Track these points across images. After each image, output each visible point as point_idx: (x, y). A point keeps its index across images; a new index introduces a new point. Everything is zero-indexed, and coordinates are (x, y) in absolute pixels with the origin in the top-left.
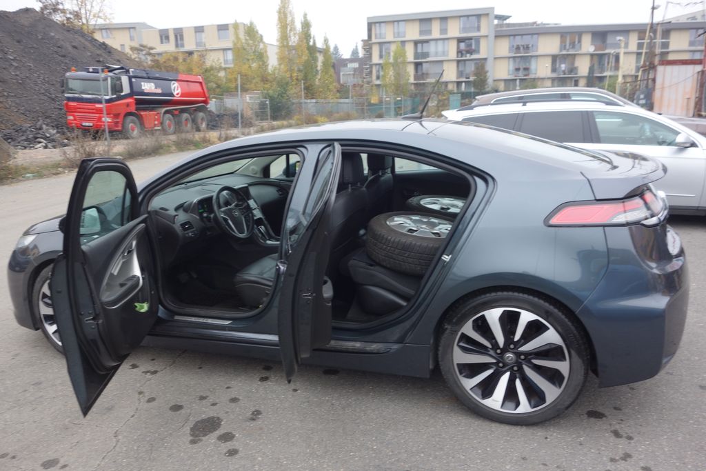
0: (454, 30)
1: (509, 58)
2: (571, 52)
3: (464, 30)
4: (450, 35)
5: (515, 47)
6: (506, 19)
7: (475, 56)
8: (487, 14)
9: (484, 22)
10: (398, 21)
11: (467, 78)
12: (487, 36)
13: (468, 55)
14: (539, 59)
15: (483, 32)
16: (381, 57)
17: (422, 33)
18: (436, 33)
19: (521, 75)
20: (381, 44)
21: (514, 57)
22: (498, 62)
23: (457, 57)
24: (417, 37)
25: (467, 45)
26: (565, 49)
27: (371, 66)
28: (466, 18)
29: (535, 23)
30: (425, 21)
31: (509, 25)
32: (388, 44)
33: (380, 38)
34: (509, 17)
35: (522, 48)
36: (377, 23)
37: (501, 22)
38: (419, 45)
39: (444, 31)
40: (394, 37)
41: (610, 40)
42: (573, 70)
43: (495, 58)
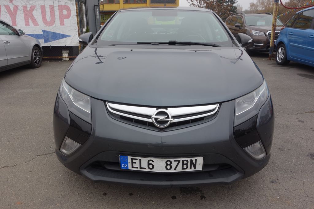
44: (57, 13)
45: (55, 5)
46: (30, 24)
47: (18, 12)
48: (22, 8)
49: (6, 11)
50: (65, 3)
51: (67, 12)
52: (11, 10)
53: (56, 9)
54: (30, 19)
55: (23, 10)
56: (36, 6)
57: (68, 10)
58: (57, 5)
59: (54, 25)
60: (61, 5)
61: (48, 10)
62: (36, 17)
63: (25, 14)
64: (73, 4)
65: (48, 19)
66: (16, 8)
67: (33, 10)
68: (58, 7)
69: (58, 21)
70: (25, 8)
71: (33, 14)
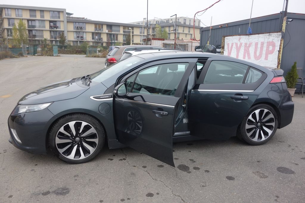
0: (47, 17)
1: (74, 32)
2: (99, 32)
3: (52, 17)
4: (45, 19)
5: (76, 27)
6: (71, 15)
7: (58, 30)
8: (63, 12)
9: (61, 15)
10: (18, 9)
11: (55, 39)
12: (63, 21)
13: (55, 29)
14: (87, 33)
15: (61, 19)
16: (9, 25)
17: (31, 16)
18: (38, 17)
19: (80, 39)
20: (9, 19)
21: (76, 32)
22: (69, 33)
23: (50, 29)
24: (29, 18)
25: (54, 24)
26: (97, 30)
27: (4, 30)
28: (53, 12)
29: (84, 18)
30: (32, 10)
31: (72, 18)
32: (14, 20)
33: (8, 16)
34: (72, 14)
35: (79, 28)
36: (6, 8)
37: (68, 16)
38: (30, 22)
39: (42, 16)
40: (16, 16)
41: (114, 28)
42: (100, 39)
43: (68, 31)
44: (265, 49)
45: (265, 42)
46: (246, 58)
47: (241, 48)
48: (244, 45)
49: (235, 47)
50: (273, 40)
51: (273, 48)
52: (238, 47)
53: (265, 45)
54: (247, 53)
55: (244, 46)
56: (252, 43)
57: (274, 46)
58: (266, 42)
59: (260, 60)
60: (269, 42)
61: (259, 46)
62: (250, 52)
63: (245, 50)
64: (278, 41)
65: (258, 54)
66: (241, 44)
67: (250, 46)
68: (266, 44)
69: (264, 56)
70: (246, 44)
71: (250, 49)
